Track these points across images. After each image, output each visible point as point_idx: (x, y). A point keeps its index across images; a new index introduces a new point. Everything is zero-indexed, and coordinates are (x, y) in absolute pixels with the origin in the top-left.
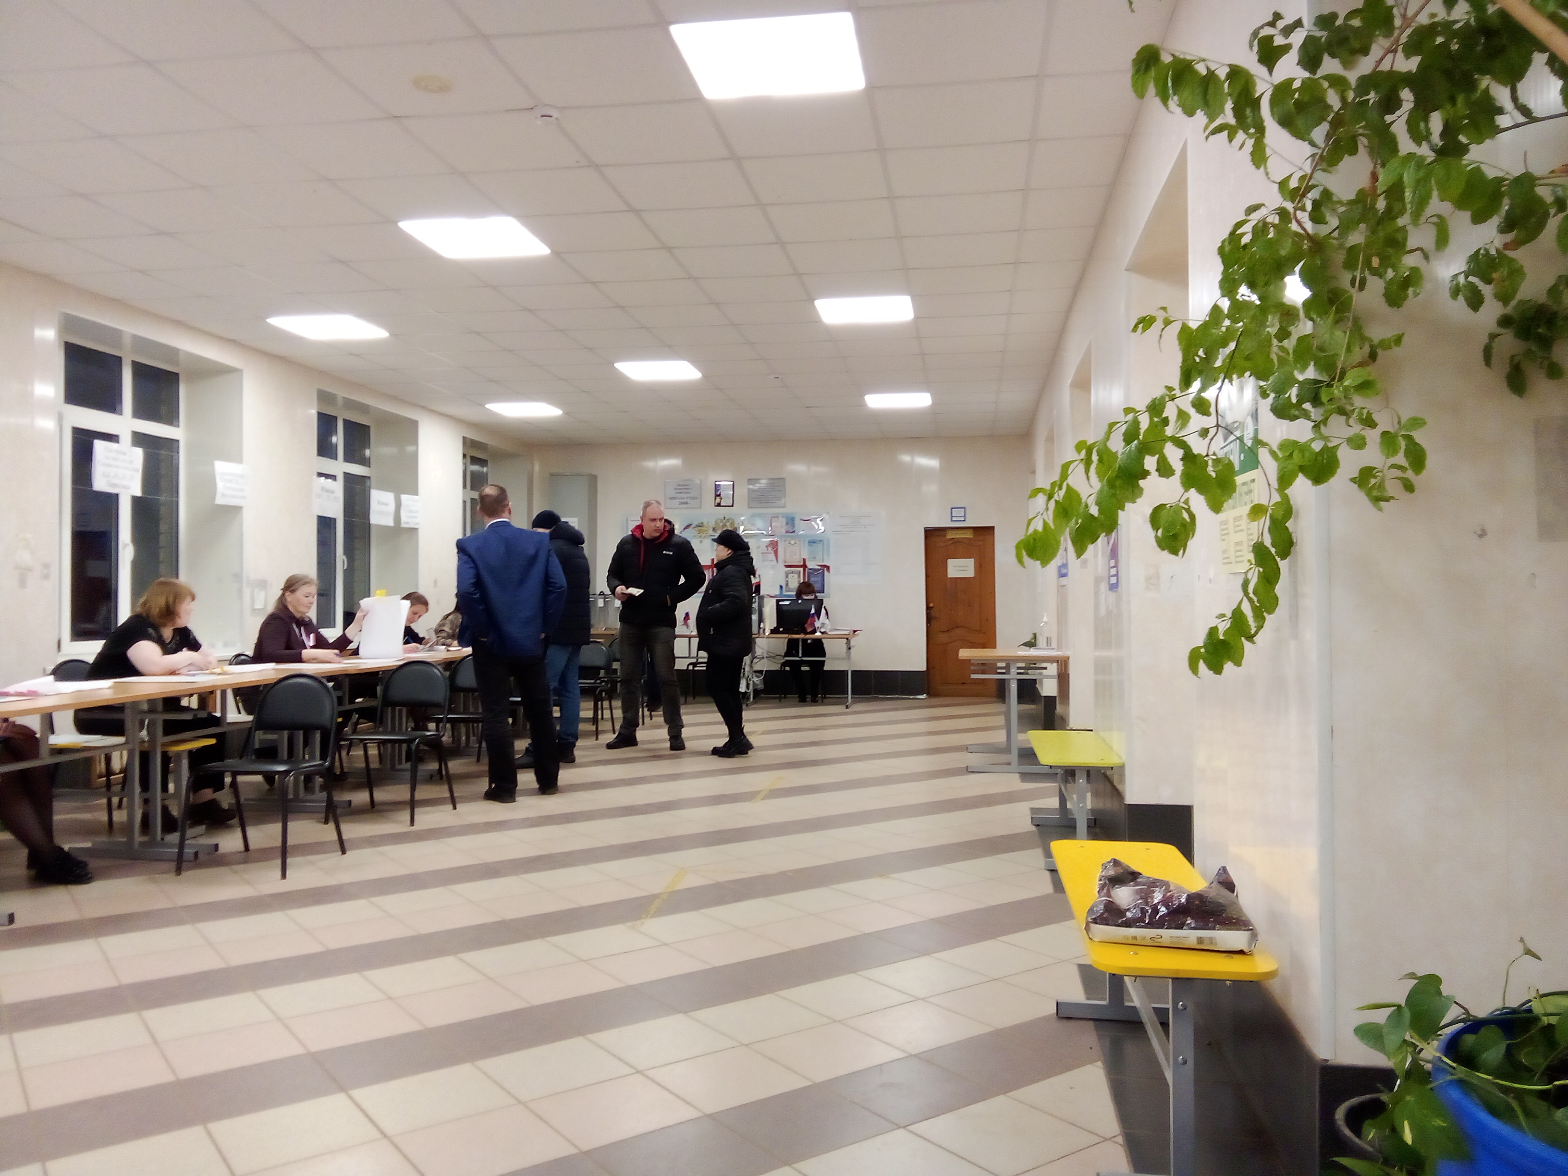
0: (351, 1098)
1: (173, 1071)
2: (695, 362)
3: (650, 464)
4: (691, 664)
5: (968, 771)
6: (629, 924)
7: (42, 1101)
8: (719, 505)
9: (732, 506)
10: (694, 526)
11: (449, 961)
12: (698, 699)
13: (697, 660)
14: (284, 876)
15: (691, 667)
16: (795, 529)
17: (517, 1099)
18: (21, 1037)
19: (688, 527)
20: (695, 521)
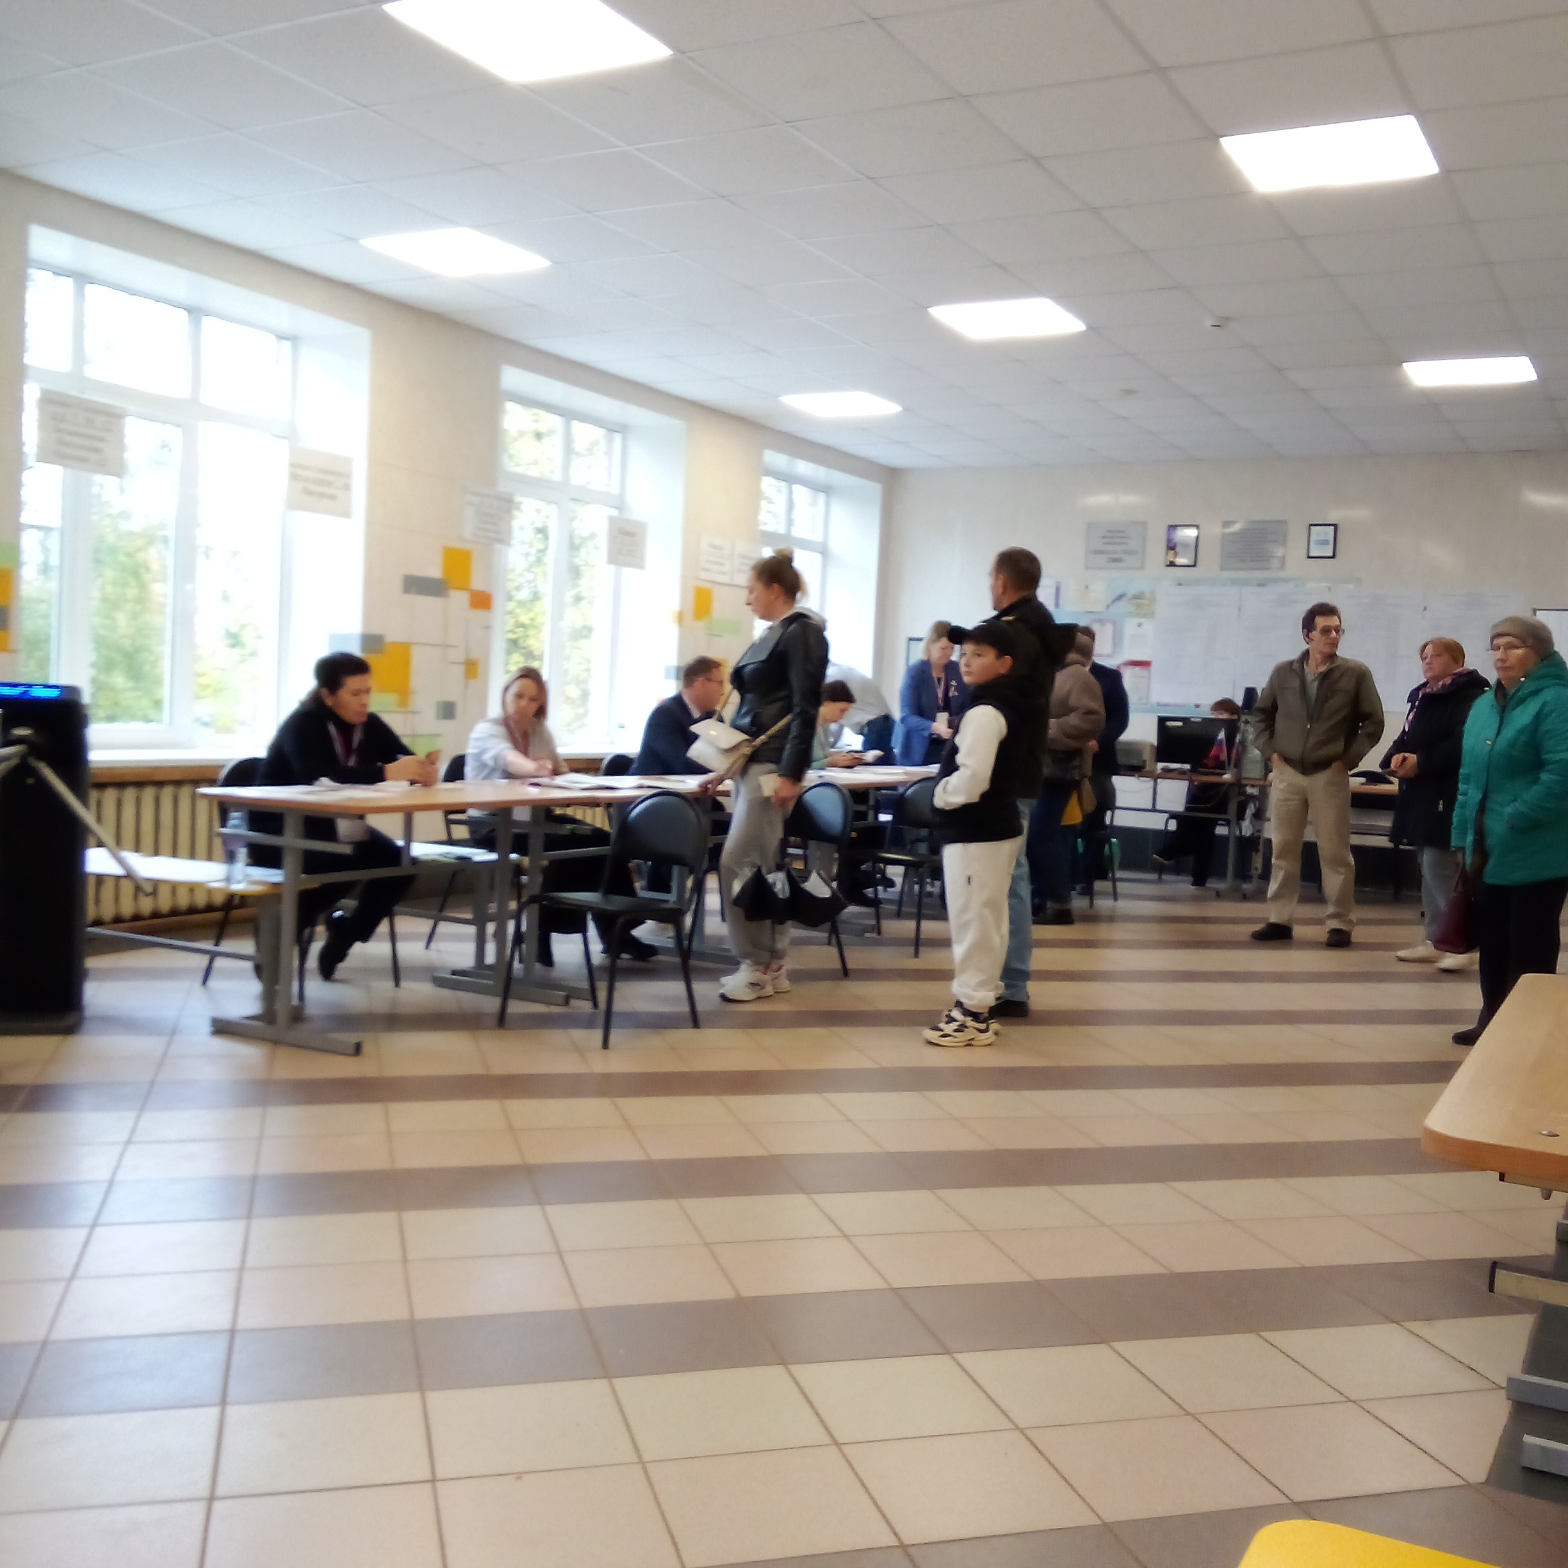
8: (1172, 564)
9: (1193, 566)
10: (1129, 596)
19: (1120, 597)
20: (1132, 590)
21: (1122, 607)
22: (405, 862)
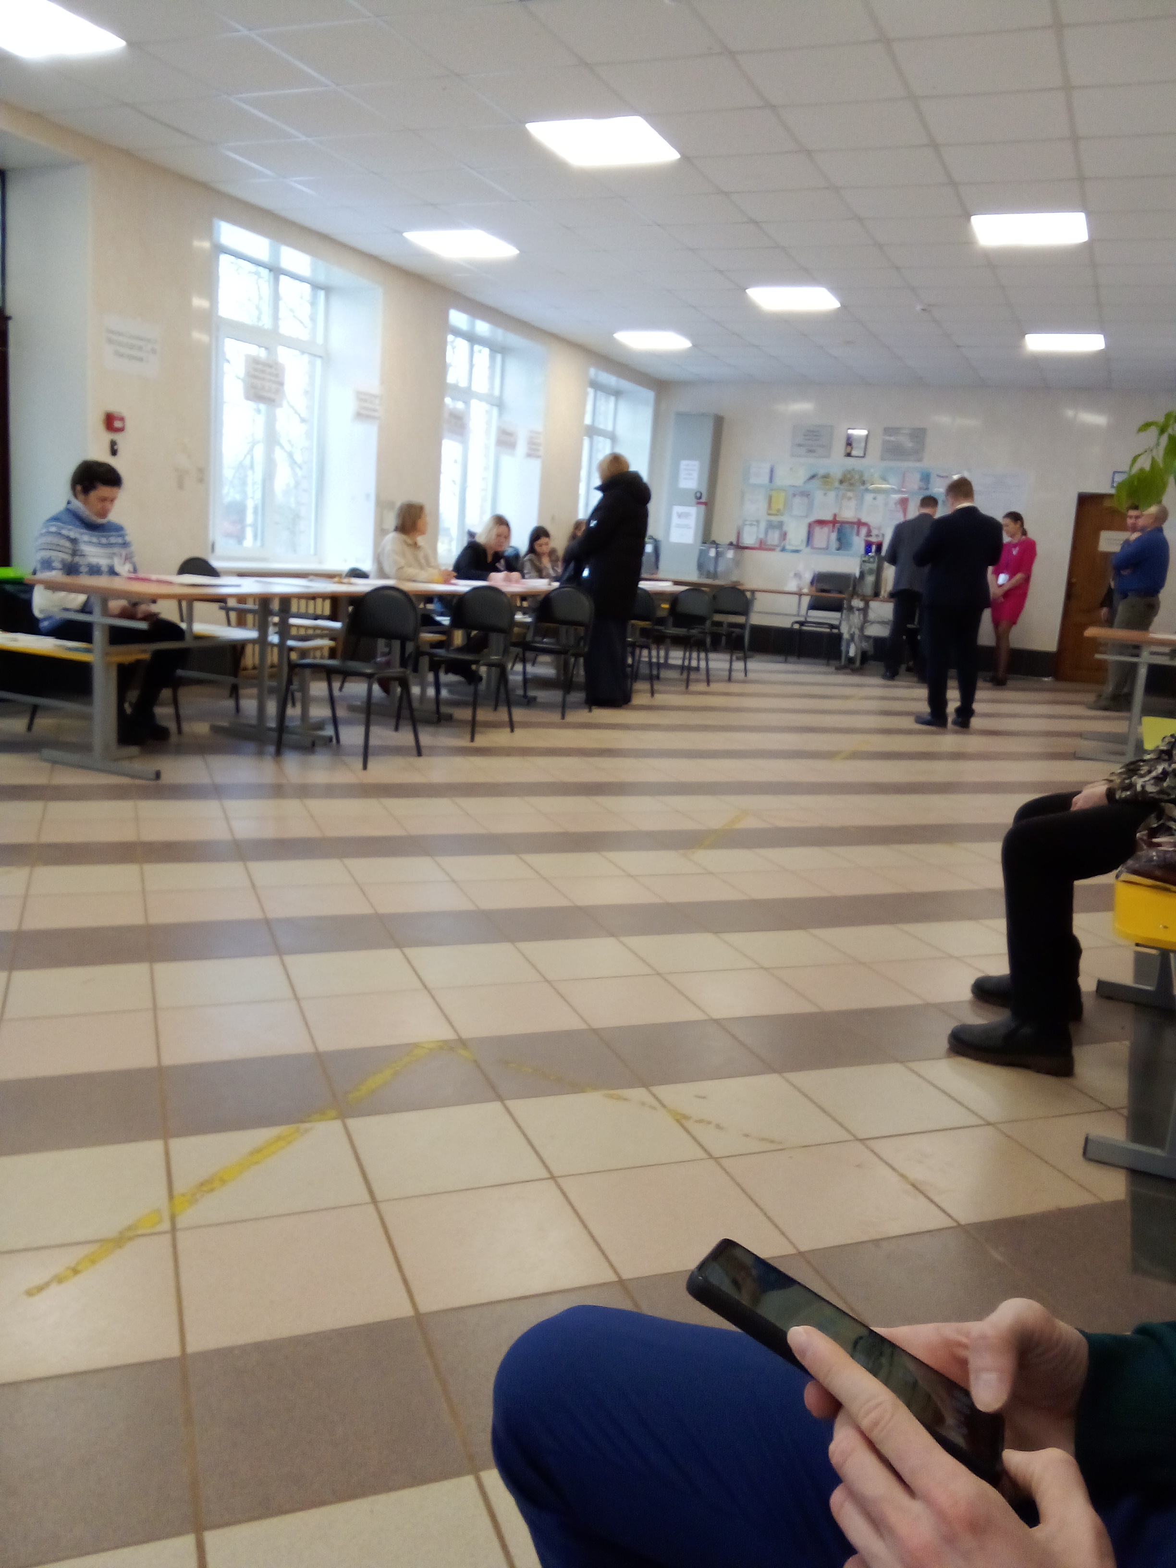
0: (404, 954)
1: (263, 911)
2: (835, 289)
3: (781, 407)
4: (797, 622)
5: (1075, 756)
6: (681, 851)
7: (158, 918)
8: (849, 455)
9: (863, 457)
10: (819, 476)
11: (511, 859)
12: (802, 660)
13: (806, 619)
14: (365, 767)
15: (797, 626)
16: (930, 486)
17: (544, 977)
18: (149, 868)
19: (813, 477)
20: (822, 472)
21: (815, 483)
22: (188, 637)
